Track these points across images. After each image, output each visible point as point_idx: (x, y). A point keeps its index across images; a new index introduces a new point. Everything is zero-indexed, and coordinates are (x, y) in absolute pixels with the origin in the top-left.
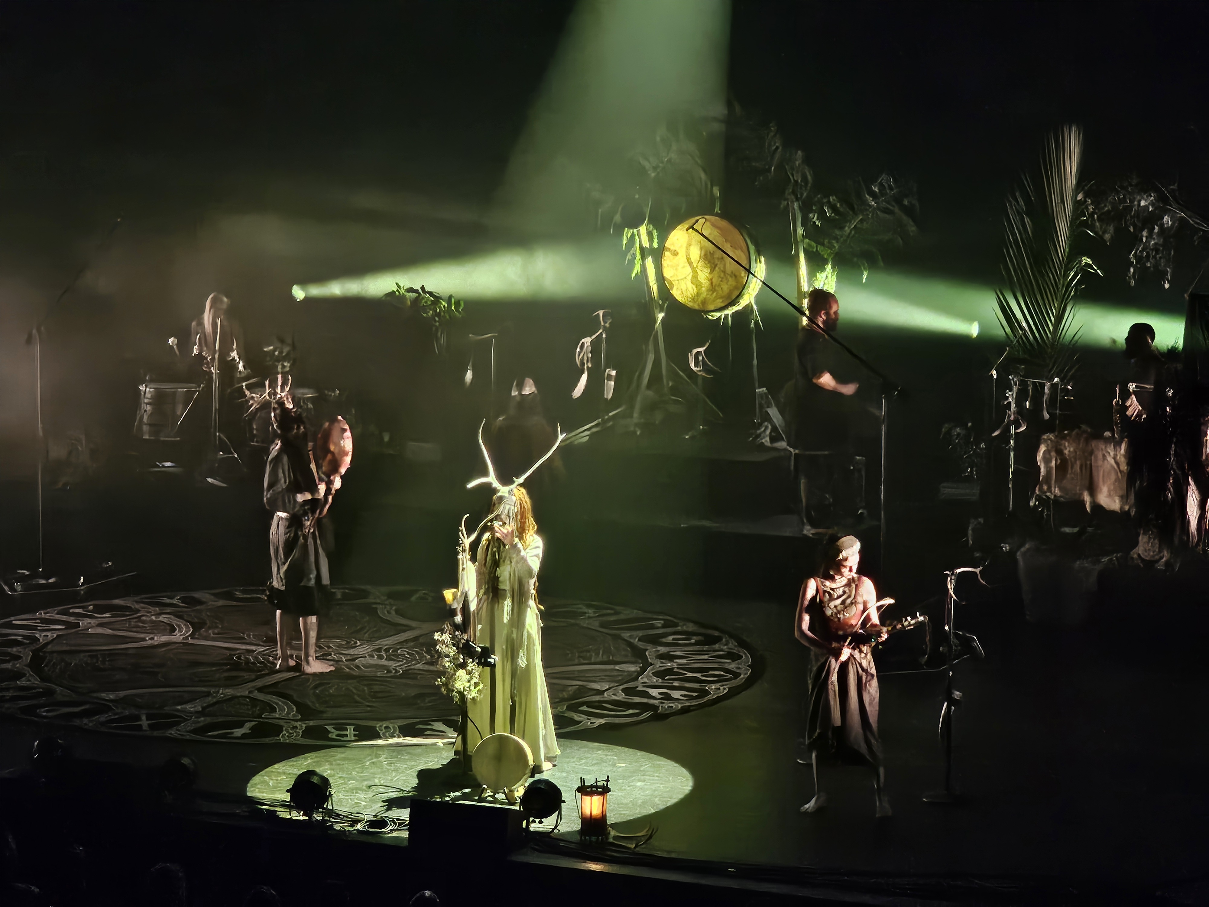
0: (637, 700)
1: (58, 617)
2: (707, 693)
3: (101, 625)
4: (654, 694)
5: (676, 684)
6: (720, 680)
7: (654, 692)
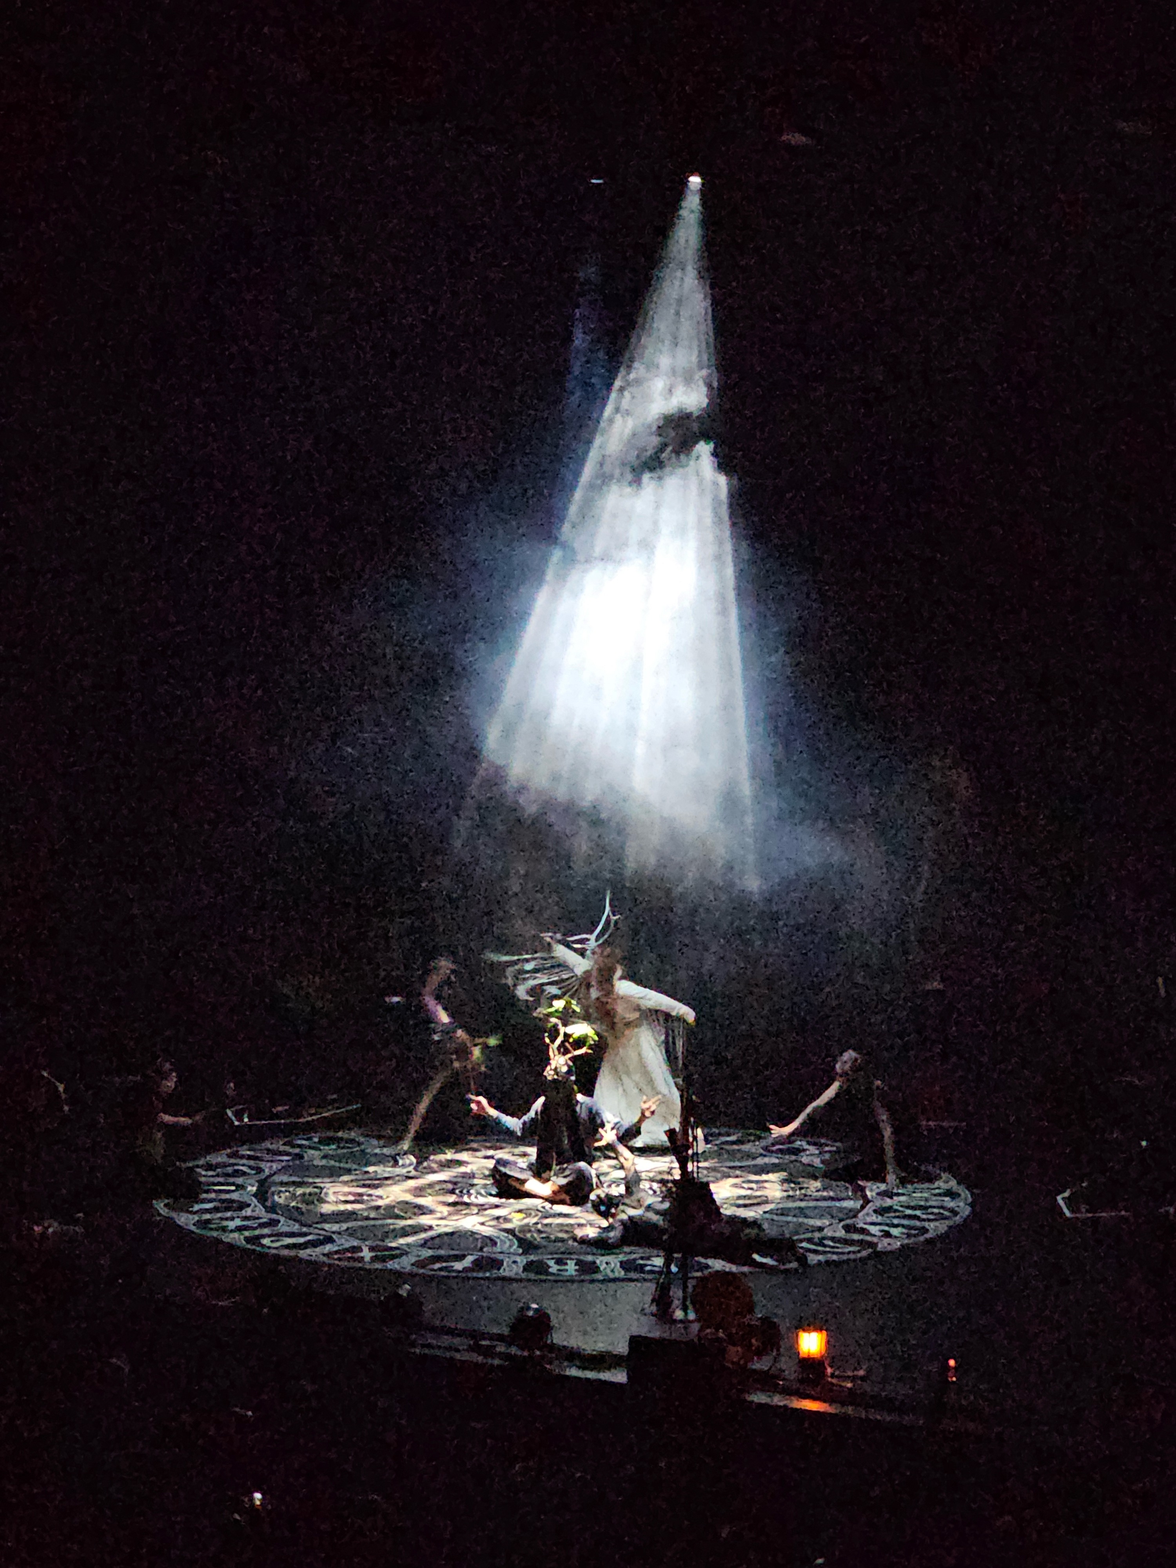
0: (856, 1237)
1: (282, 1148)
2: (927, 1231)
3: (325, 1157)
4: (873, 1232)
5: (896, 1221)
6: (941, 1217)
7: (874, 1230)
